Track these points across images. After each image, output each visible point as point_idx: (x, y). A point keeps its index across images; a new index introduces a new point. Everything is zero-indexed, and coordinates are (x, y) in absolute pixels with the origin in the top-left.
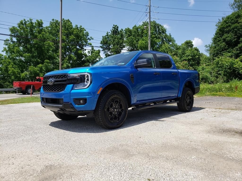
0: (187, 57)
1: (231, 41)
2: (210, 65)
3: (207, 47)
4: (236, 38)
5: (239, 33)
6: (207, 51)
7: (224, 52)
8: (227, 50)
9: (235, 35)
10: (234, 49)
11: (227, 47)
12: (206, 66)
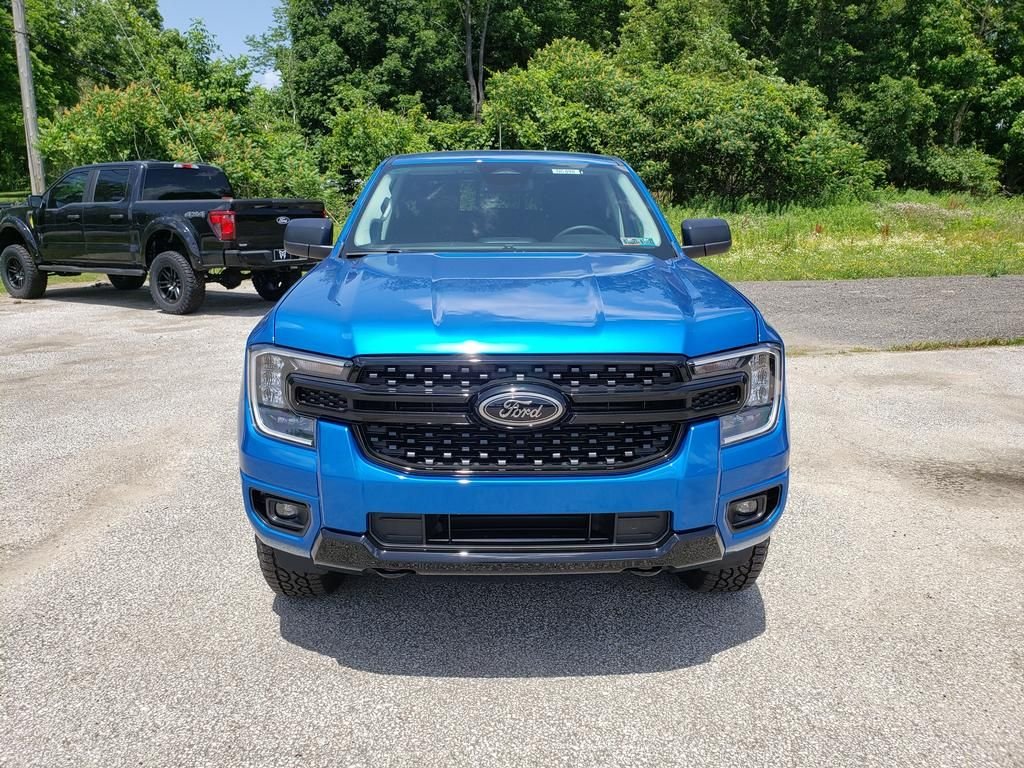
0: (223, 91)
1: (358, 38)
2: (291, 128)
3: (253, 46)
4: (376, 33)
5: (385, 13)
6: (258, 65)
7: (337, 83)
8: (348, 77)
9: (372, 20)
10: (372, 73)
11: (344, 64)
12: (276, 130)
